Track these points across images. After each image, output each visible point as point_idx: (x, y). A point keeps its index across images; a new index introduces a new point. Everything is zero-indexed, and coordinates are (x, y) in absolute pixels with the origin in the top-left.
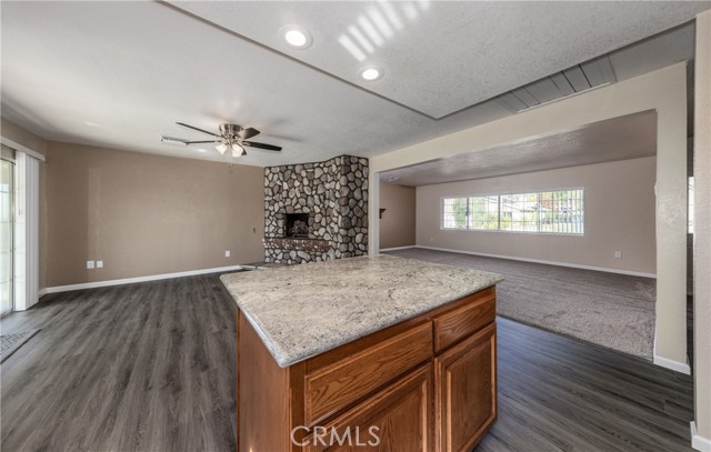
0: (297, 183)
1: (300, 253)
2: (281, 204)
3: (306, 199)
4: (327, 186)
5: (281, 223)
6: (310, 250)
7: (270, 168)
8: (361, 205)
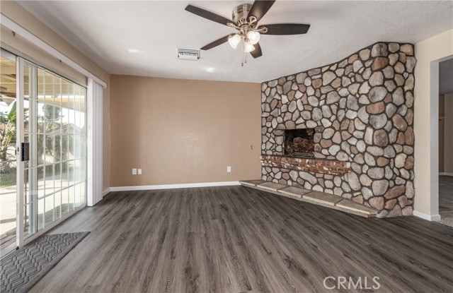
0: (299, 95)
1: (303, 174)
2: (280, 119)
3: (311, 112)
4: (343, 92)
5: (280, 140)
6: (316, 171)
7: (267, 83)
8: (403, 112)
